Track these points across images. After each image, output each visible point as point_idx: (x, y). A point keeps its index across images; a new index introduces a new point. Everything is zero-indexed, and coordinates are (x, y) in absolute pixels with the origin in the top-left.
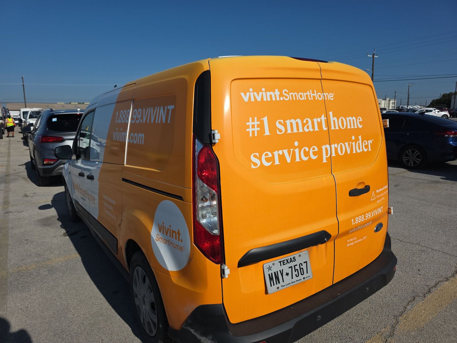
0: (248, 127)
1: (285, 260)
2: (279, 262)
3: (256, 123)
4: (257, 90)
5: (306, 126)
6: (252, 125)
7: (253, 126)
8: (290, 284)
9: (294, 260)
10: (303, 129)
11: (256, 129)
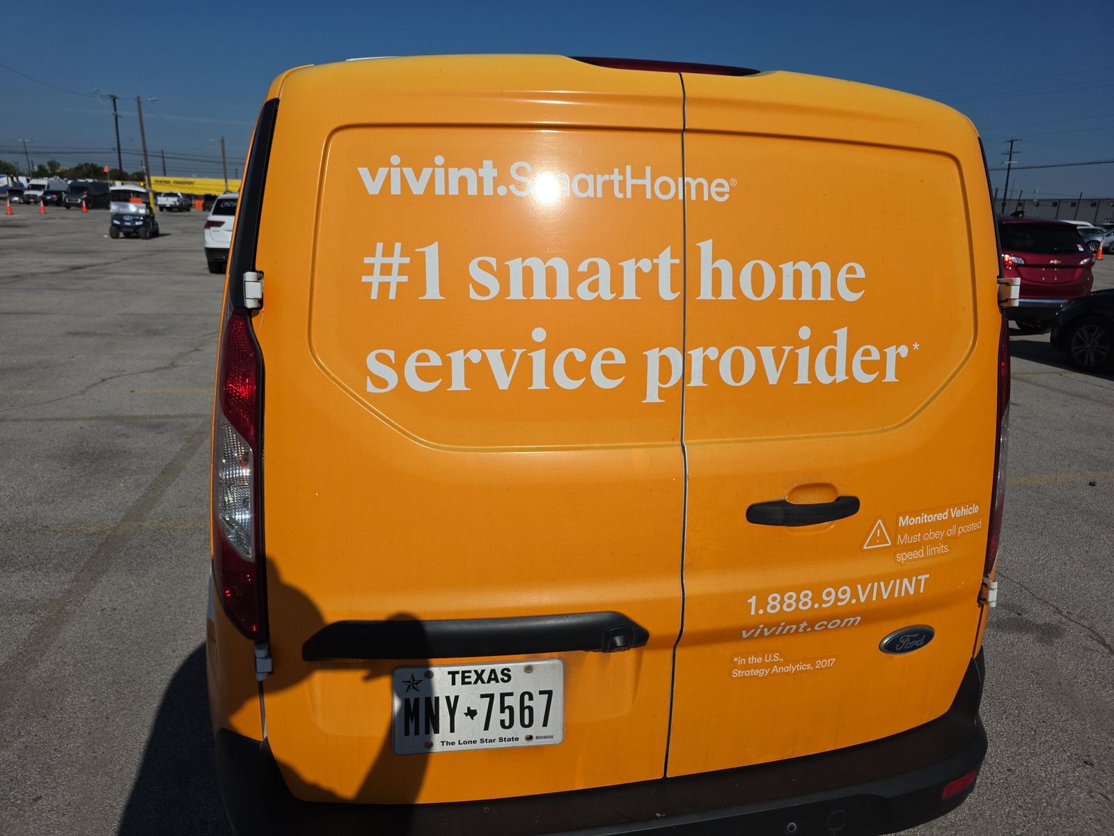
0: (369, 270)
1: (470, 672)
2: (449, 673)
3: (397, 260)
4: (417, 162)
5: (586, 283)
6: (383, 265)
7: (386, 270)
8: (475, 742)
9: (506, 678)
10: (573, 291)
11: (395, 279)
